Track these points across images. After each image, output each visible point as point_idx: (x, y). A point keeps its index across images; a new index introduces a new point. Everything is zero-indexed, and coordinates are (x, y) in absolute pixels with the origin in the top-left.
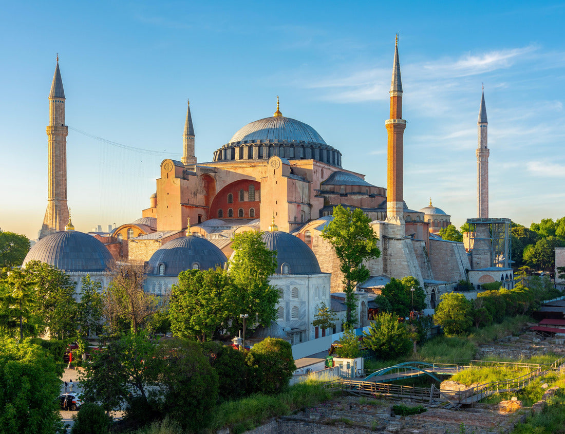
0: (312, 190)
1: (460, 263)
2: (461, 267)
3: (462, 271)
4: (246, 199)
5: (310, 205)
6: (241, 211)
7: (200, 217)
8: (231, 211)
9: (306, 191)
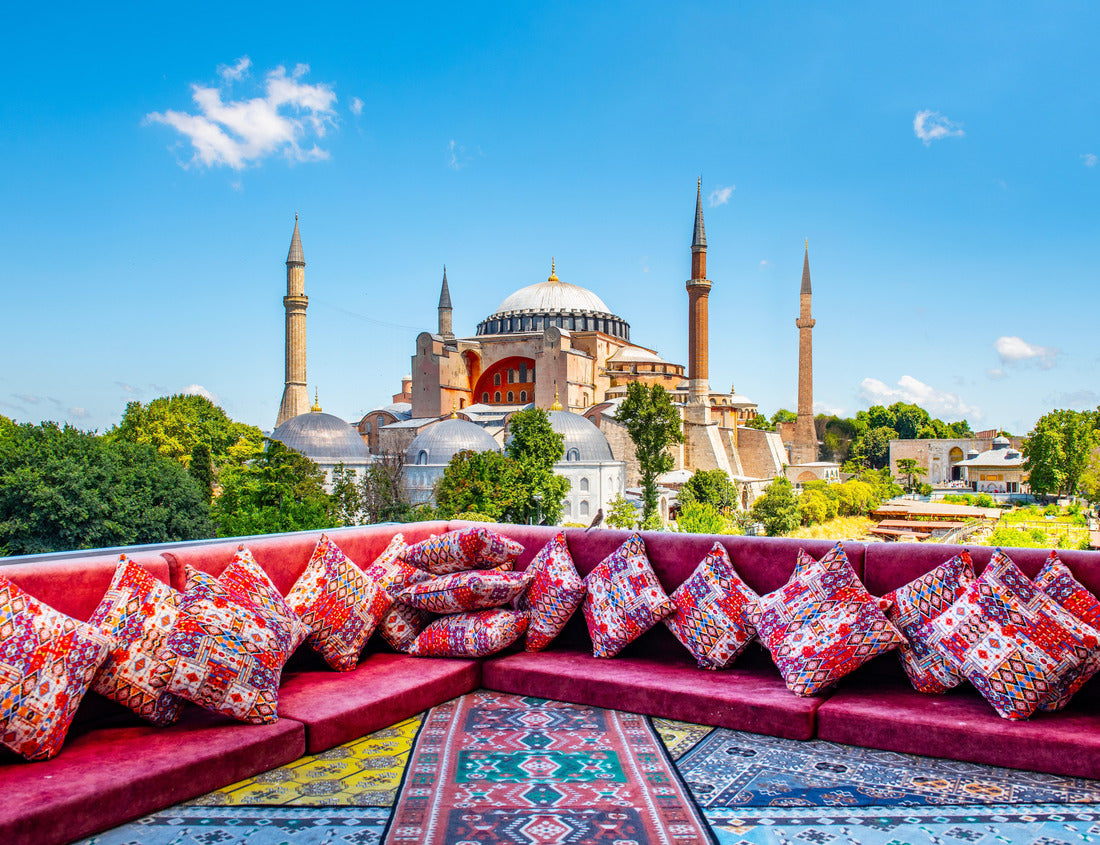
0: (596, 368)
1: (775, 456)
2: (776, 461)
3: (779, 468)
4: (517, 380)
5: (594, 387)
6: (510, 394)
7: (462, 400)
8: (498, 394)
9: (590, 368)
